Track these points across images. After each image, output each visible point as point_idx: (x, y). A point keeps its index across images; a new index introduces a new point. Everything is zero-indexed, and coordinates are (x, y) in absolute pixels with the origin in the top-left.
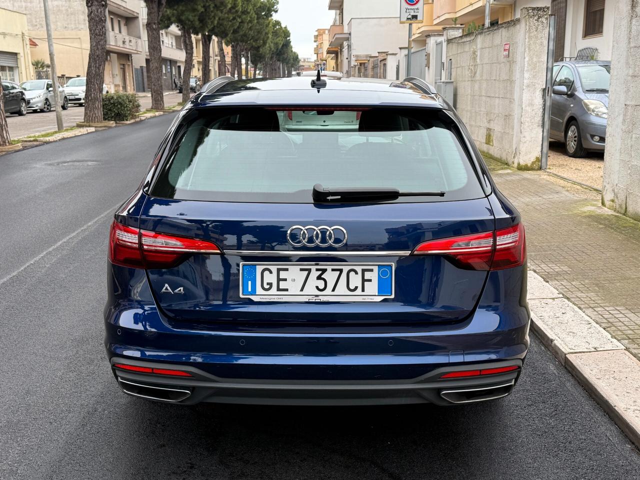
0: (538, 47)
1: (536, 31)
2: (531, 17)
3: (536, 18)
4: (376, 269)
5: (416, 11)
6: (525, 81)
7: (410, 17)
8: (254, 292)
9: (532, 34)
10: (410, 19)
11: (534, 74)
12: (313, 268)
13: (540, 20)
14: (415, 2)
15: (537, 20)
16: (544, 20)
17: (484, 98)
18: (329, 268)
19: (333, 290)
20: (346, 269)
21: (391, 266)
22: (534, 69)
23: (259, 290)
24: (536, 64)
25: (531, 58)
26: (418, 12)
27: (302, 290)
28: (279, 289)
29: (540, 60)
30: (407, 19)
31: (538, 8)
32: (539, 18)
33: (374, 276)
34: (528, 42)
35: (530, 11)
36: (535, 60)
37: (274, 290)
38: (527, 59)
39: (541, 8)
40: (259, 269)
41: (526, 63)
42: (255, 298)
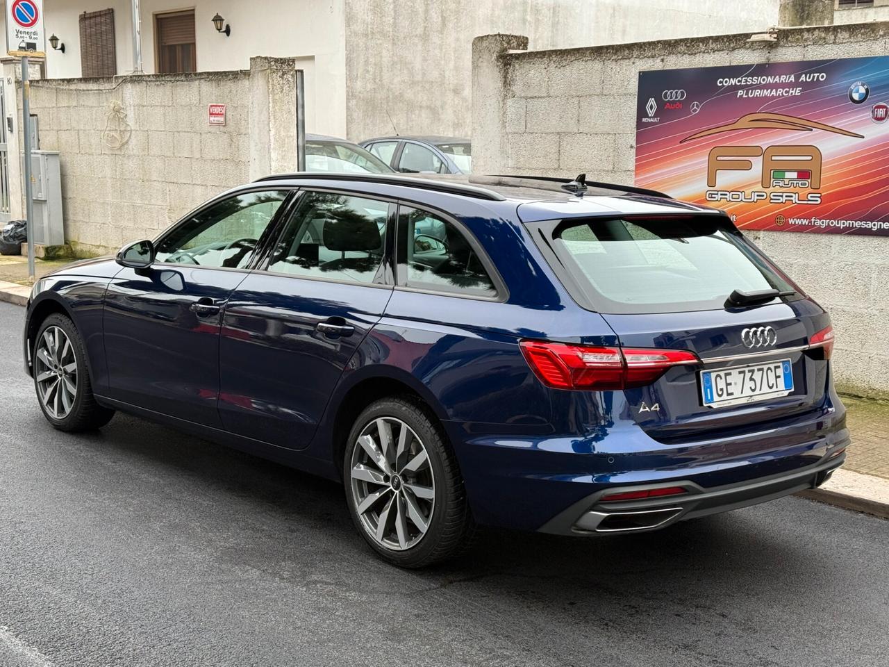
0: (285, 116)
1: (282, 92)
2: (274, 72)
3: (280, 73)
4: (781, 364)
5: (33, 36)
6: (273, 164)
7: (23, 45)
8: (712, 400)
9: (277, 97)
10: (22, 48)
11: (283, 154)
12: (746, 369)
13: (285, 76)
14: (31, 21)
15: (282, 77)
16: (289, 77)
17: (158, 186)
18: (756, 368)
19: (760, 390)
20: (765, 367)
21: (789, 361)
22: (283, 147)
23: (716, 398)
24: (285, 140)
25: (278, 132)
26: (36, 38)
27: (742, 393)
28: (729, 394)
29: (289, 134)
30: (20, 47)
31: (281, 59)
32: (283, 74)
33: (780, 372)
34: (274, 107)
35: (273, 63)
36: (283, 133)
37: (725, 397)
38: (272, 132)
39: (285, 59)
40: (713, 375)
41: (272, 138)
42: (714, 406)
